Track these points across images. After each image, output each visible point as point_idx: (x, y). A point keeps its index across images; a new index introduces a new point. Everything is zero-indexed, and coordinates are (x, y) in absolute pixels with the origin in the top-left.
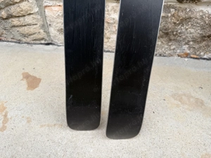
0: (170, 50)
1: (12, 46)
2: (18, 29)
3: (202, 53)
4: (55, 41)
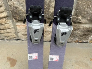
0: (71, 40)
2: (3, 34)
3: (83, 40)
4: (21, 38)
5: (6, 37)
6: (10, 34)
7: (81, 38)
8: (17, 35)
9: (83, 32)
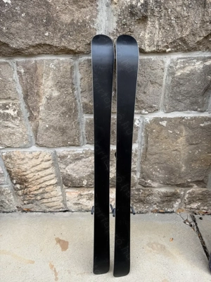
0: (146, 208)
1: (40, 216)
2: (45, 204)
3: (166, 209)
4: (70, 209)
5: (49, 207)
6: (55, 204)
7: (161, 205)
8: (65, 205)
9: (160, 197)
